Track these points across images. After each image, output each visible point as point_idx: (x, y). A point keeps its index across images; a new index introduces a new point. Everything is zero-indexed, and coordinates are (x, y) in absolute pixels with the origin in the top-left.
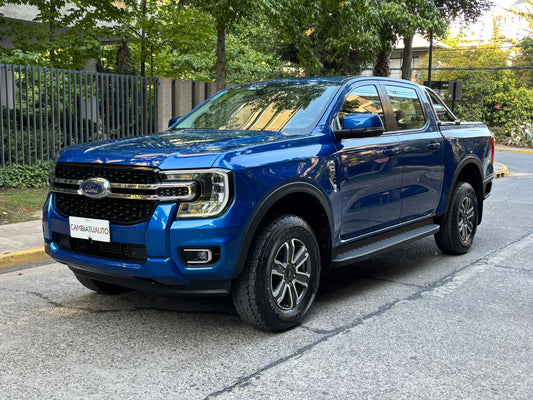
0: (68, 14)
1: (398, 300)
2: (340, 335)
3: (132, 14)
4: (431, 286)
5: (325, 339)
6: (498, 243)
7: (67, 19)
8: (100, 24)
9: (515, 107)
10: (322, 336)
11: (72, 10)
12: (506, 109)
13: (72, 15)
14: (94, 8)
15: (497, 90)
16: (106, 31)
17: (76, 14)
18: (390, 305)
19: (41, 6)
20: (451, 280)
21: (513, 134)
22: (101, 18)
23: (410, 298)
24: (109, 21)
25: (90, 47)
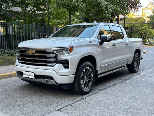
0: (29, 10)
1: (118, 83)
2: (104, 90)
3: (46, 9)
4: (126, 80)
5: (101, 91)
6: (143, 70)
7: (29, 11)
8: (37, 12)
9: (148, 34)
10: (100, 90)
11: (30, 9)
12: (145, 35)
13: (30, 10)
14: (36, 8)
15: (143, 29)
16: (39, 14)
17: (31, 10)
18: (116, 84)
19: (22, 8)
20: (131, 78)
21: (147, 42)
22: (38, 11)
23: (121, 82)
24: (40, 12)
25: (35, 19)
